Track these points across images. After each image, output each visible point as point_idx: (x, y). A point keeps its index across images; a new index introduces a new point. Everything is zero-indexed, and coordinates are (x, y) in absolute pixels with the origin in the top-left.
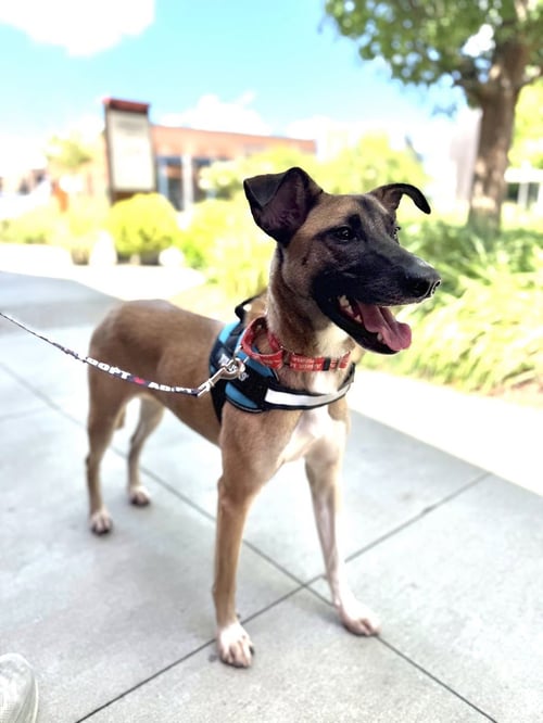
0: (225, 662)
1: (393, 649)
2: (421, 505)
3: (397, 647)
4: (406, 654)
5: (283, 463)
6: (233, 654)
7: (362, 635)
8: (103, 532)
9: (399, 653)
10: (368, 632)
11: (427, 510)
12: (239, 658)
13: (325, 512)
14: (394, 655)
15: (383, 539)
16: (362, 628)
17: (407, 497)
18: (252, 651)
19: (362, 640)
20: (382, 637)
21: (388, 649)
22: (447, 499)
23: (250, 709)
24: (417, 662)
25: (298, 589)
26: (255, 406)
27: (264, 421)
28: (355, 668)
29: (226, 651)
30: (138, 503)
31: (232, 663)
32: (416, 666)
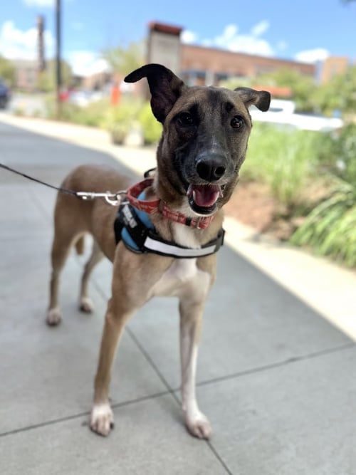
0: (91, 429)
1: (215, 453)
2: (289, 355)
3: (220, 453)
4: (224, 460)
5: (153, 295)
6: (97, 424)
7: (195, 436)
8: (53, 324)
9: (218, 457)
10: (200, 436)
11: (293, 360)
12: (100, 429)
13: (187, 339)
14: (214, 457)
15: (247, 372)
16: (197, 432)
17: (281, 347)
18: (112, 426)
19: (195, 440)
20: (211, 442)
21: (211, 452)
22: (312, 356)
23: (94, 465)
24: (229, 467)
25: (165, 393)
26: (137, 248)
27: (142, 261)
28: (180, 459)
29: (94, 421)
30: (84, 309)
31: (95, 430)
32: (227, 470)
